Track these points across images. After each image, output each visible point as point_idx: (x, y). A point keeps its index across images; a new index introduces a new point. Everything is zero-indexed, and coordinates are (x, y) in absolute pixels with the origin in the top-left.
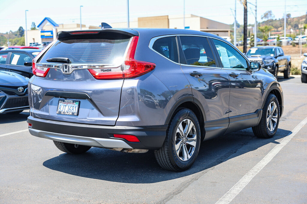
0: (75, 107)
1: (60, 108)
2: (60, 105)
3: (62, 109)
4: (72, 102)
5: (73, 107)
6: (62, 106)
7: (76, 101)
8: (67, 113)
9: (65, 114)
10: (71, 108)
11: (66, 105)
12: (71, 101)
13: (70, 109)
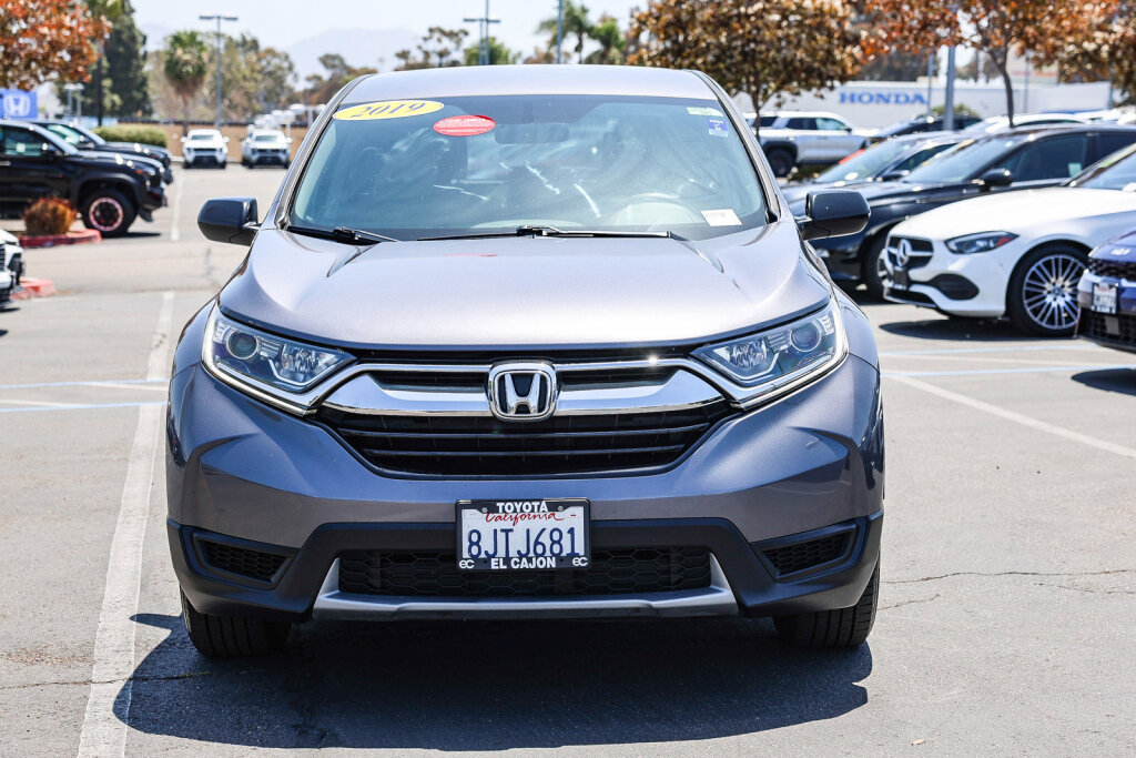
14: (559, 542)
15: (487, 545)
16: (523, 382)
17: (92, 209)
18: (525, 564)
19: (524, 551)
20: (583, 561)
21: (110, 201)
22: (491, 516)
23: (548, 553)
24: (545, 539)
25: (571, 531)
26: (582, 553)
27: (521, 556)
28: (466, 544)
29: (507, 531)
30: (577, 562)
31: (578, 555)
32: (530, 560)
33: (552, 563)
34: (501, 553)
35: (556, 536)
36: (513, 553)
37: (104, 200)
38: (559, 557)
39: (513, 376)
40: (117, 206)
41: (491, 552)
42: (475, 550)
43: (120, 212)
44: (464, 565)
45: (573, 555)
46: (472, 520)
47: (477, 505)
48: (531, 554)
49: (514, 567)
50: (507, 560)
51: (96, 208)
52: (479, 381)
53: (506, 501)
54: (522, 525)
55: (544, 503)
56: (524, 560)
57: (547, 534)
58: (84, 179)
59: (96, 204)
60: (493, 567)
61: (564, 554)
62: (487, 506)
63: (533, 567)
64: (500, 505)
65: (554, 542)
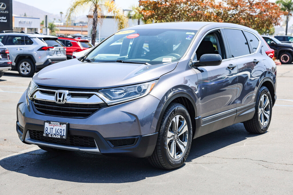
14: (61, 132)
15: (49, 131)
16: (60, 94)
17: (282, 57)
18: (54, 136)
19: (55, 134)
20: (65, 137)
21: (286, 55)
22: (50, 124)
23: (59, 135)
24: (59, 131)
25: (64, 130)
26: (65, 135)
27: (54, 134)
28: (45, 130)
29: (52, 128)
30: (64, 137)
31: (64, 136)
32: (55, 136)
33: (59, 137)
34: (51, 133)
35: (61, 131)
36: (53, 134)
37: (285, 55)
38: (61, 135)
39: (59, 93)
40: (288, 56)
41: (49, 133)
42: (46, 132)
43: (289, 58)
44: (44, 135)
45: (64, 135)
46: (47, 125)
47: (47, 122)
48: (56, 134)
49: (53, 137)
50: (52, 135)
51: (283, 57)
52: (53, 93)
53: (52, 121)
54: (55, 127)
55: (59, 123)
56: (55, 135)
57: (59, 130)
58: (281, 50)
59: (283, 56)
60: (49, 136)
61: (62, 135)
62: (49, 122)
63: (56, 137)
64: (51, 122)
65: (60, 132)
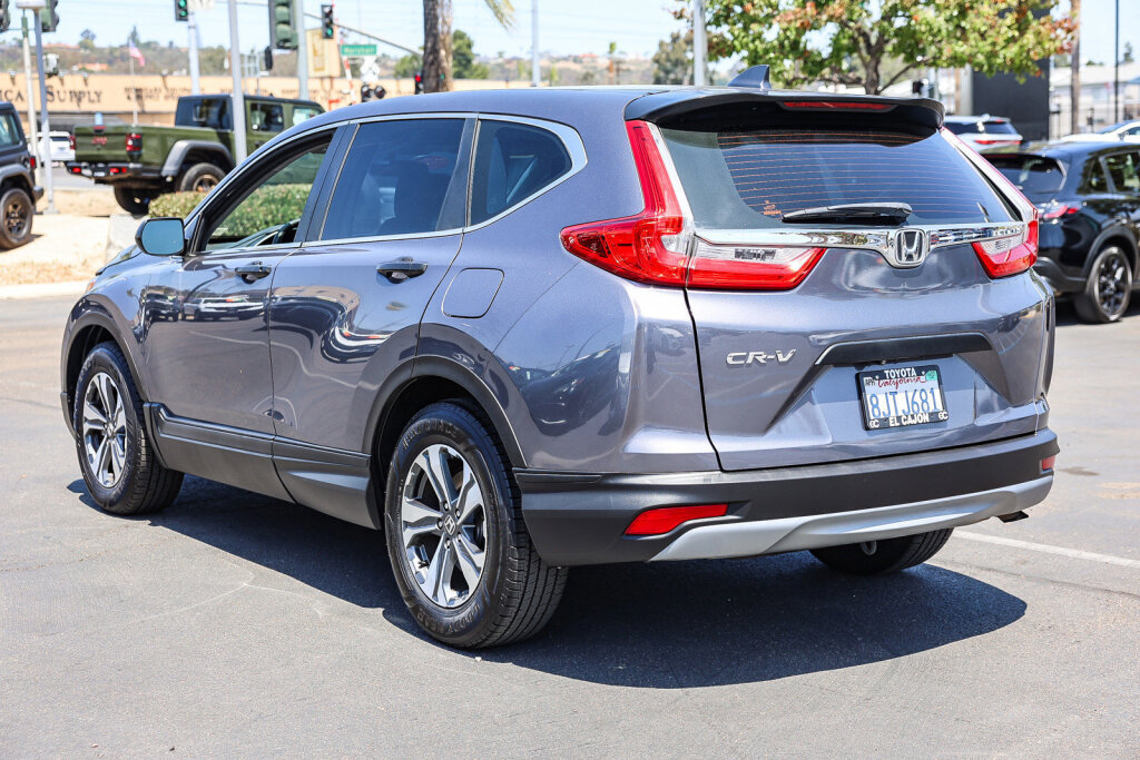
0: (928, 392)
1: (876, 406)
2: (874, 395)
3: (883, 407)
4: (914, 373)
5: (923, 394)
6: (882, 398)
7: (927, 369)
8: (910, 421)
9: (904, 423)
10: (917, 399)
11: (892, 388)
12: (908, 369)
13: (914, 402)
